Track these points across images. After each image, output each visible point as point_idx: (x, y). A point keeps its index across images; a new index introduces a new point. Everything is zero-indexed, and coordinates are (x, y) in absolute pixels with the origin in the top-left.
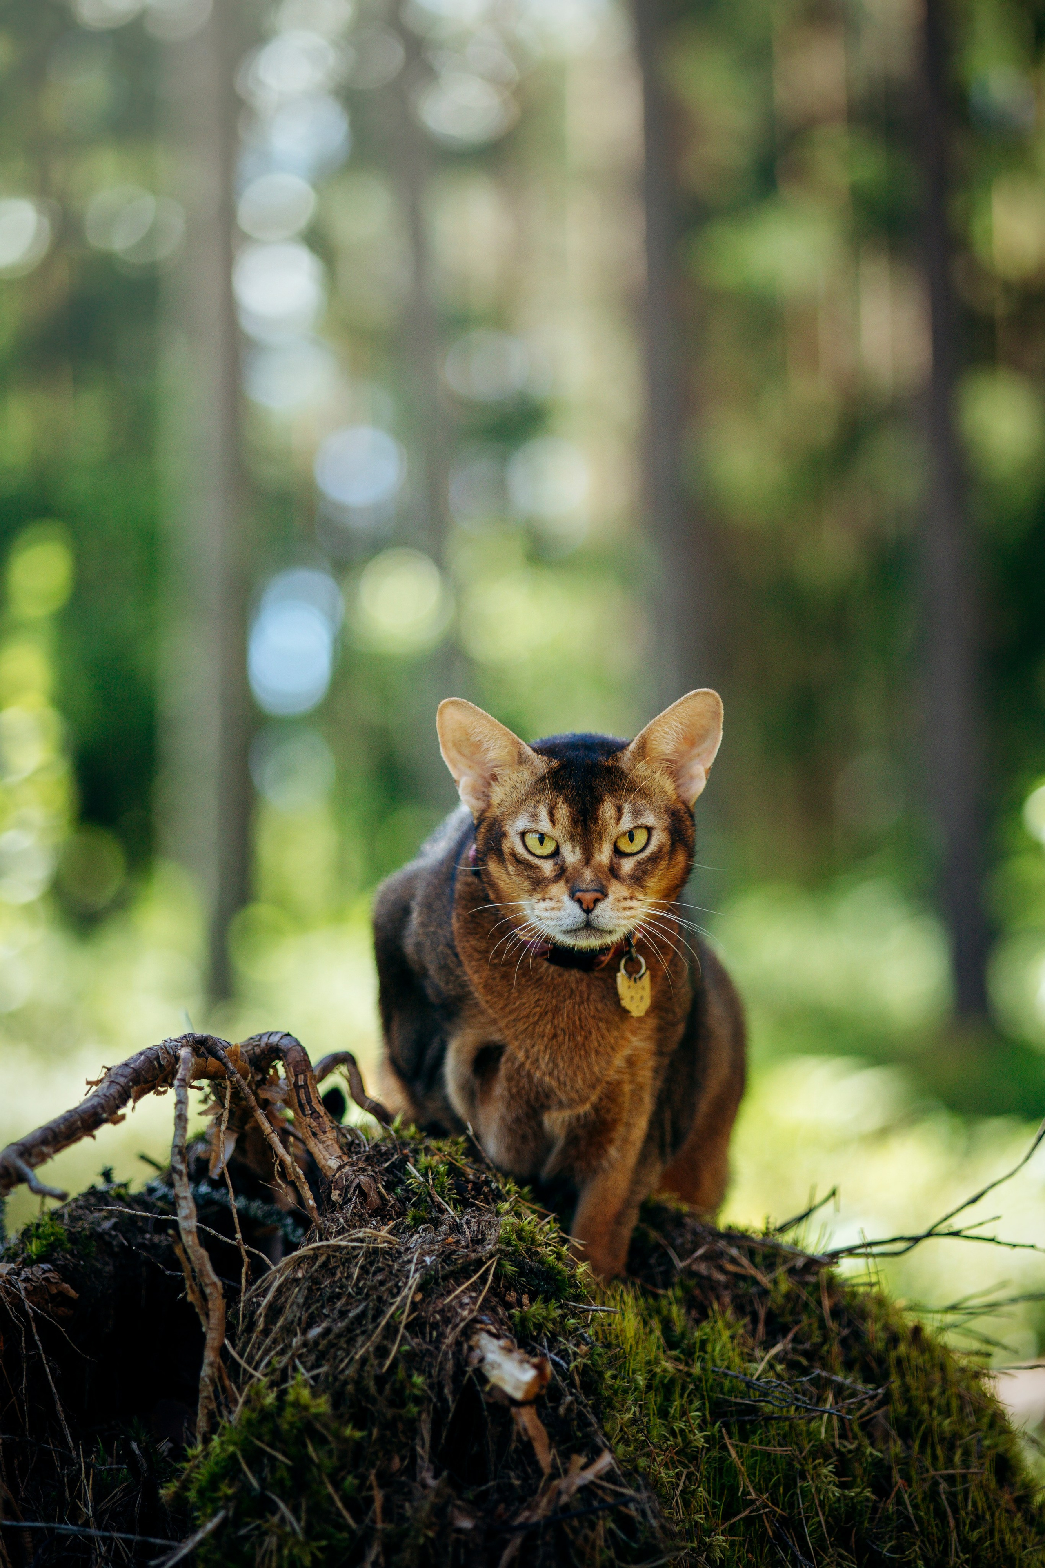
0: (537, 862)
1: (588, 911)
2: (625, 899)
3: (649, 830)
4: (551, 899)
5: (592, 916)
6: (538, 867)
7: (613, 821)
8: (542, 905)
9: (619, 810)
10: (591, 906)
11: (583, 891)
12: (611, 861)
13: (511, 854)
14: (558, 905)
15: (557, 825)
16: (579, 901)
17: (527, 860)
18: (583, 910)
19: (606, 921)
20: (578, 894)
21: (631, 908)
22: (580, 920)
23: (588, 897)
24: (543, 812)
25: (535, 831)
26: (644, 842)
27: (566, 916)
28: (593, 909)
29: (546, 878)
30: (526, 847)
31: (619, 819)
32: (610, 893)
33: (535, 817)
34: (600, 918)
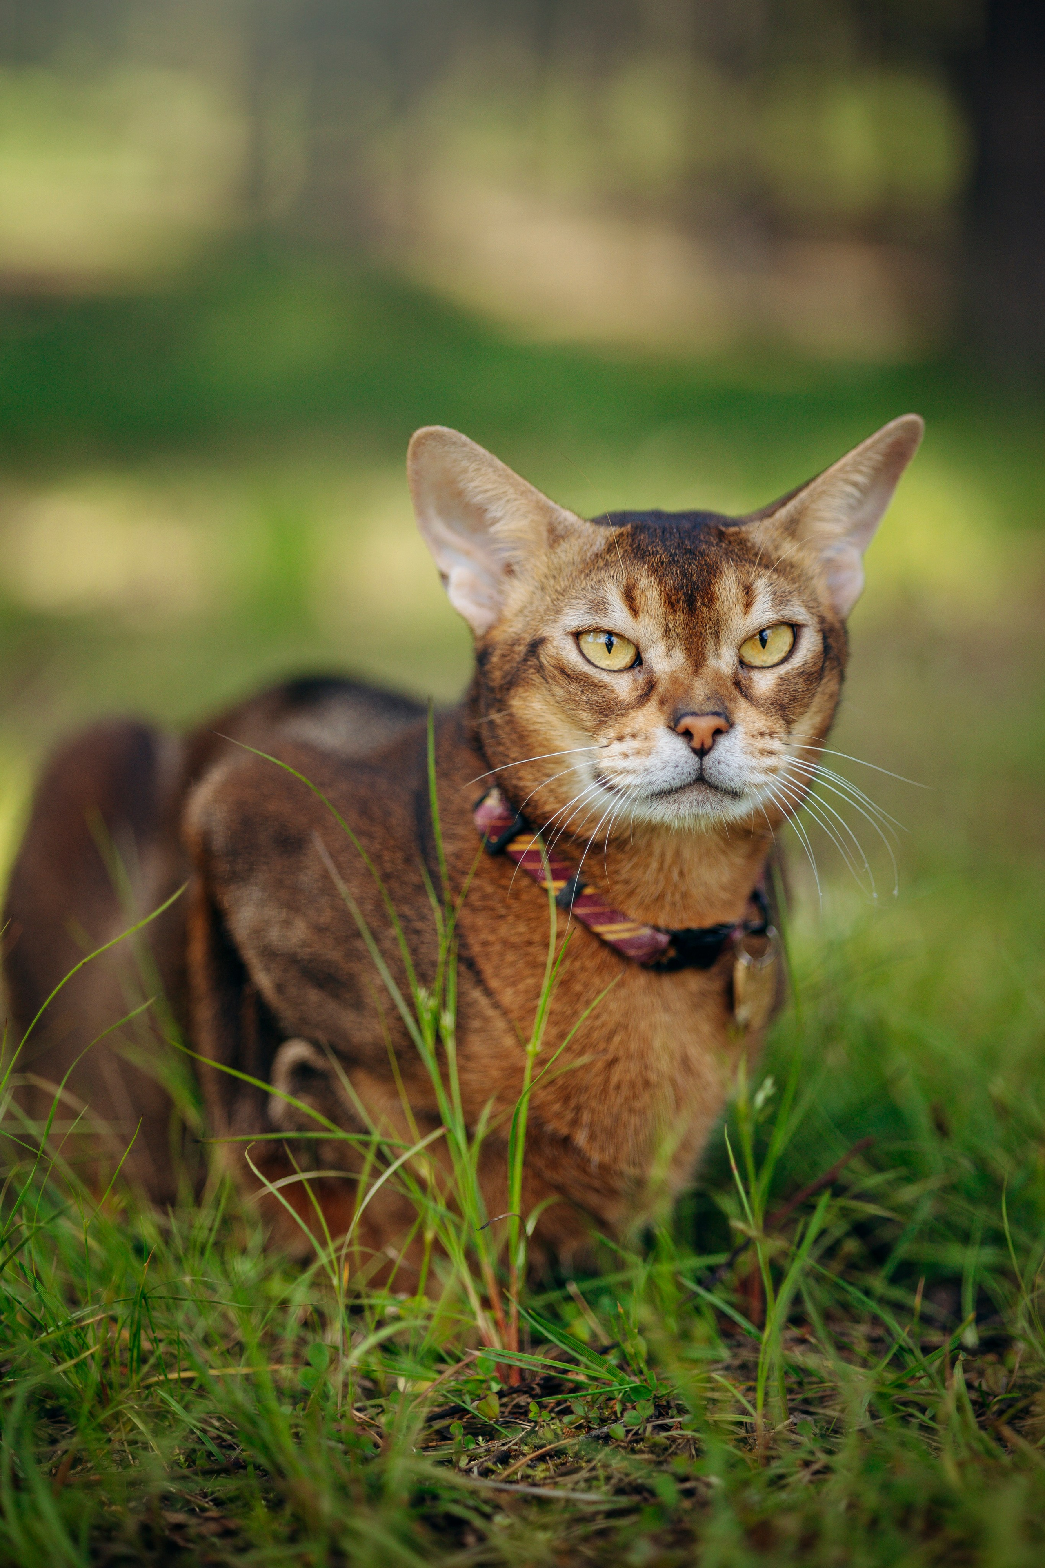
0: (604, 677)
1: (701, 752)
2: (762, 734)
3: (795, 628)
4: (634, 736)
5: (709, 760)
6: (605, 686)
7: (739, 608)
8: (617, 747)
9: (748, 590)
10: (708, 742)
11: (694, 714)
12: (736, 673)
13: (556, 668)
14: (646, 744)
15: (642, 616)
16: (687, 734)
17: (586, 675)
18: (695, 751)
19: (731, 773)
20: (687, 722)
21: (771, 753)
22: (687, 769)
23: (702, 725)
24: (614, 596)
25: (597, 630)
26: (787, 648)
27: (660, 765)
28: (711, 749)
29: (623, 702)
30: (584, 656)
31: (748, 605)
32: (737, 721)
33: (599, 606)
34: (722, 767)
